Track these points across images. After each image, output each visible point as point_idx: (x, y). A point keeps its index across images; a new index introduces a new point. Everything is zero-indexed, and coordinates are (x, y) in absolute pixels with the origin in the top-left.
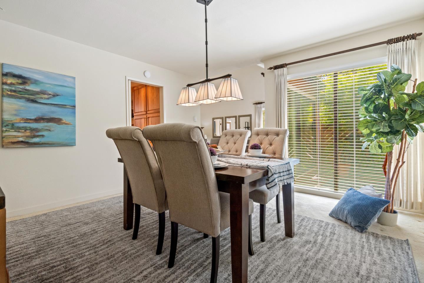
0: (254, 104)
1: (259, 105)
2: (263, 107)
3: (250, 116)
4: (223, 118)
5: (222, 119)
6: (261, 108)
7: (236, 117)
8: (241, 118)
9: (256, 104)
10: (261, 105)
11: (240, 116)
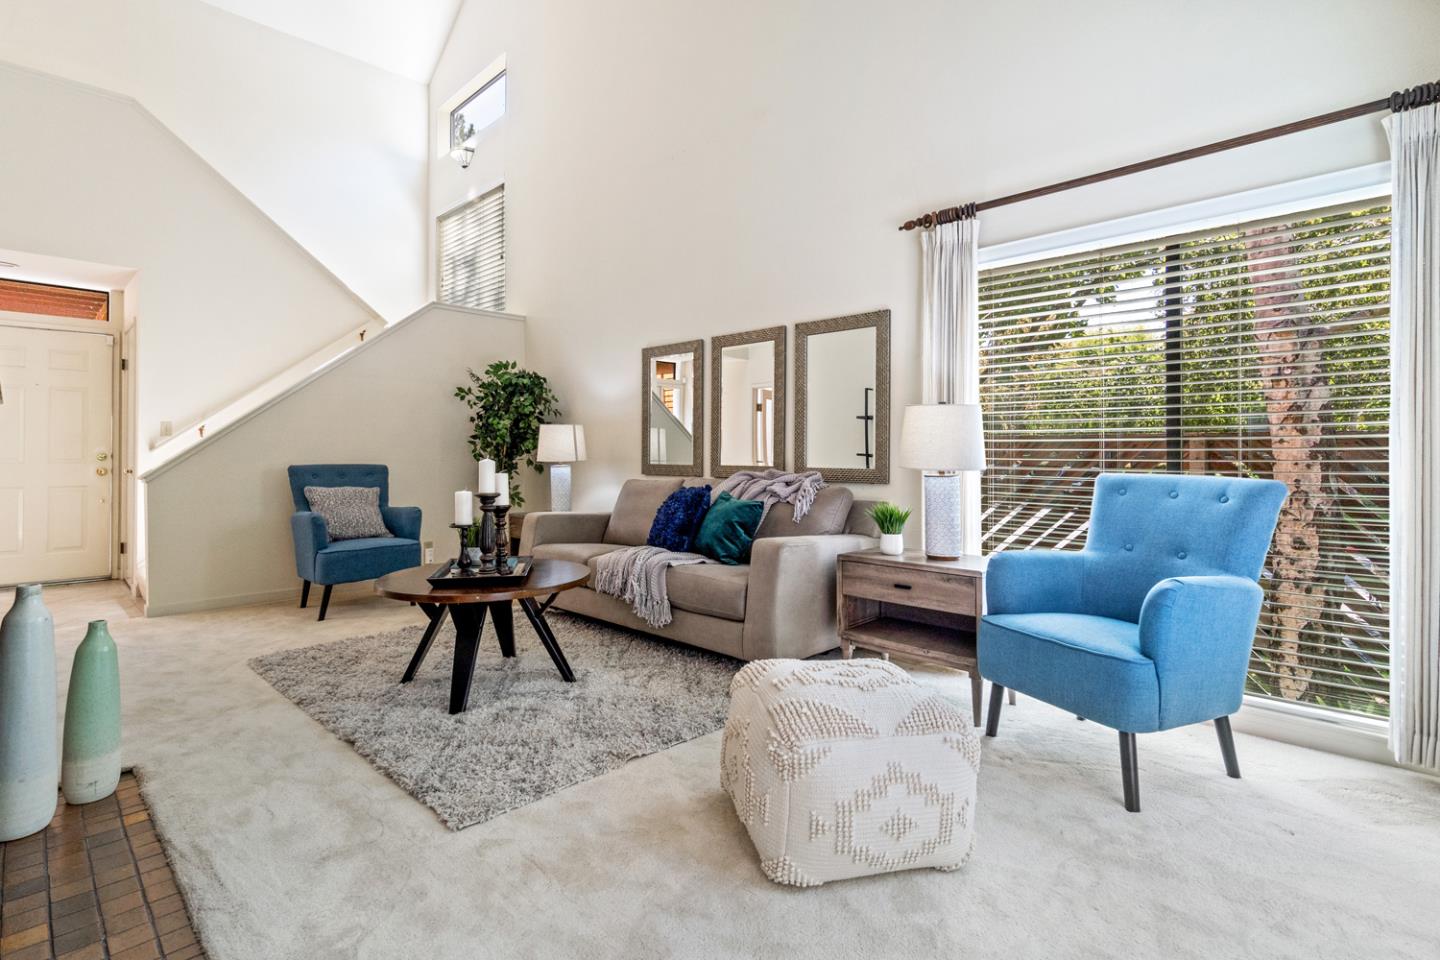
0: (909, 226)
1: (947, 232)
2: (980, 247)
3: (879, 320)
4: (701, 343)
5: (695, 351)
6: (963, 248)
7: (778, 335)
8: (813, 341)
9: (926, 221)
10: (966, 223)
11: (805, 329)
